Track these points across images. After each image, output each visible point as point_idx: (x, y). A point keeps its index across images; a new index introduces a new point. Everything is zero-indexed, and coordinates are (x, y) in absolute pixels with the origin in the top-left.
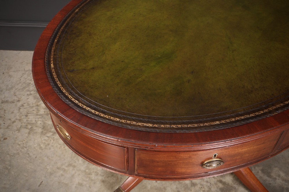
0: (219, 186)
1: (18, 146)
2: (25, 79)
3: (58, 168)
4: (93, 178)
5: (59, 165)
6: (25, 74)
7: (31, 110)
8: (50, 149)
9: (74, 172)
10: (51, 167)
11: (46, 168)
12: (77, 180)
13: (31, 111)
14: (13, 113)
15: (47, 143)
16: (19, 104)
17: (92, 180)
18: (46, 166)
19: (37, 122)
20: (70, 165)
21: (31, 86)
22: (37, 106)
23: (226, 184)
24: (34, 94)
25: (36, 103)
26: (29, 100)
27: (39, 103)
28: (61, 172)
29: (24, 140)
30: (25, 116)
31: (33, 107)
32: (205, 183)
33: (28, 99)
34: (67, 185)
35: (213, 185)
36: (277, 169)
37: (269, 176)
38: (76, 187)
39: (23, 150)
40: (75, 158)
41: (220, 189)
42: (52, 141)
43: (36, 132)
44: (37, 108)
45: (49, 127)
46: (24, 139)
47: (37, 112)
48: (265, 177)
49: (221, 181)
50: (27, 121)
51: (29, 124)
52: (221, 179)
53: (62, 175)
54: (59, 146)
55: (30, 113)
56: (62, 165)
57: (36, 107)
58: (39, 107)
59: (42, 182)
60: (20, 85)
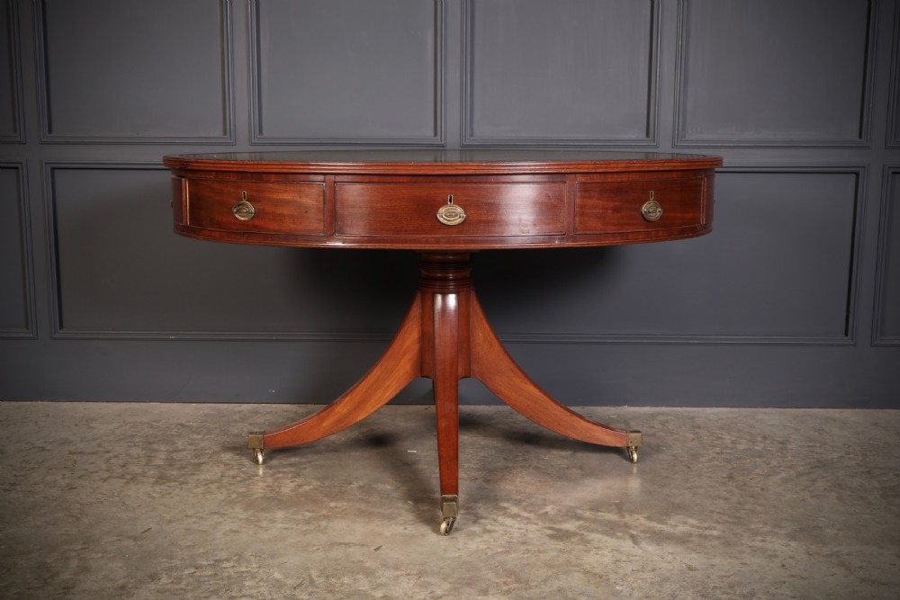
1: (100, 496)
9: (221, 520)
14: (93, 463)
16: (107, 455)
27: (153, 455)
28: (194, 520)
48: (653, 524)
52: (553, 526)
53: (195, 522)
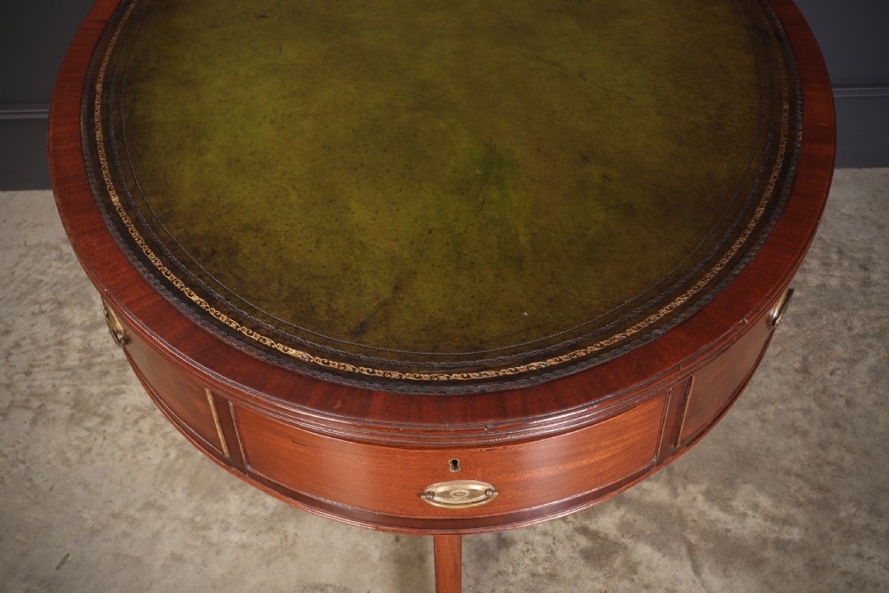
0: (578, 544)
2: (28, 269)
3: (114, 516)
4: (215, 539)
5: (117, 505)
6: (27, 256)
7: (42, 356)
8: (93, 462)
10: (94, 512)
11: (81, 517)
12: (167, 546)
13: (41, 360)
15: (84, 446)
17: (211, 544)
18: (79, 511)
19: (56, 391)
20: (149, 505)
21: (44, 288)
22: (61, 343)
23: (599, 537)
24: (51, 311)
25: (55, 335)
26: (36, 328)
29: (19, 443)
30: (23, 375)
31: (47, 347)
32: (538, 538)
33: (33, 325)
34: (138, 561)
35: (561, 542)
36: (749, 487)
37: (727, 508)
38: (163, 566)
39: (15, 470)
40: (165, 485)
41: (581, 552)
42: (100, 440)
43: (54, 418)
44: (59, 350)
45: (92, 403)
46: (20, 440)
47: (59, 363)
49: (584, 531)
50: (29, 387)
51: (34, 395)
54: (120, 453)
55: (37, 366)
56: (126, 506)
57: (57, 347)
58: (63, 348)
59: (68, 555)
60: (12, 286)
